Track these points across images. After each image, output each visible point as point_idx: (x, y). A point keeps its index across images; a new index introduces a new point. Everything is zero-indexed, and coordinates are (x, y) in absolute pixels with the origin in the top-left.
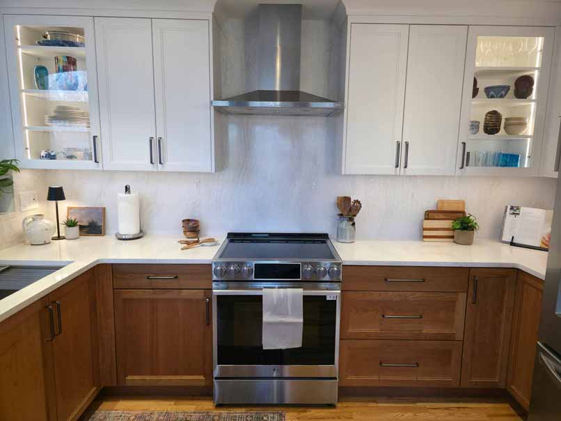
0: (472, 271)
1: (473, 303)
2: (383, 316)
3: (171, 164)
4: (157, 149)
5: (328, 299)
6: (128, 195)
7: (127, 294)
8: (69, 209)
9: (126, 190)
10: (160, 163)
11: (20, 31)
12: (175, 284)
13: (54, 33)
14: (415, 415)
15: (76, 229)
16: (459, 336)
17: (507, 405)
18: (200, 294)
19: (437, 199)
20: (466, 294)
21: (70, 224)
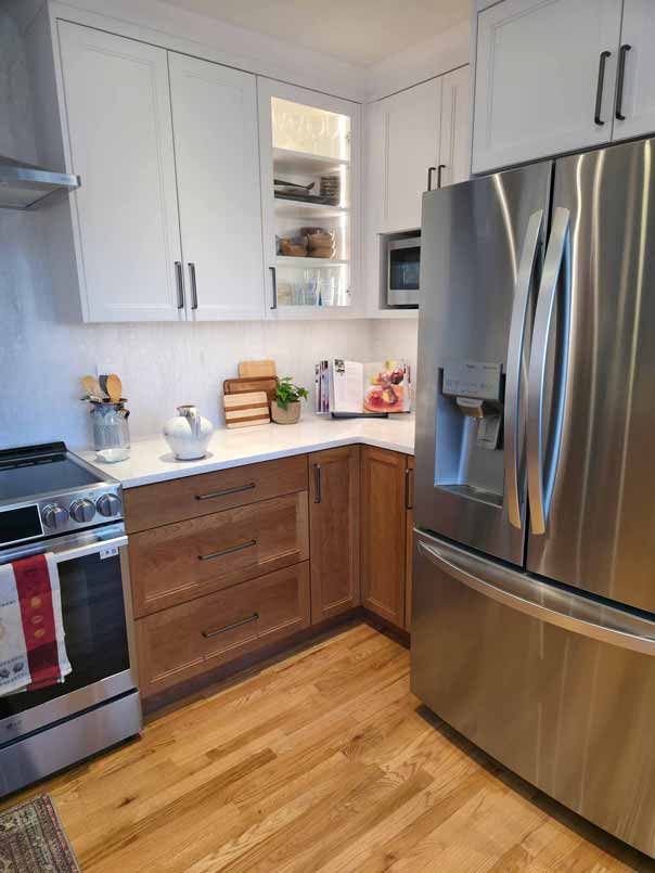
0: (312, 458)
1: (316, 503)
2: (200, 558)
5: (103, 557)
14: (264, 690)
16: (304, 556)
17: (364, 626)
19: (237, 362)
20: (306, 492)
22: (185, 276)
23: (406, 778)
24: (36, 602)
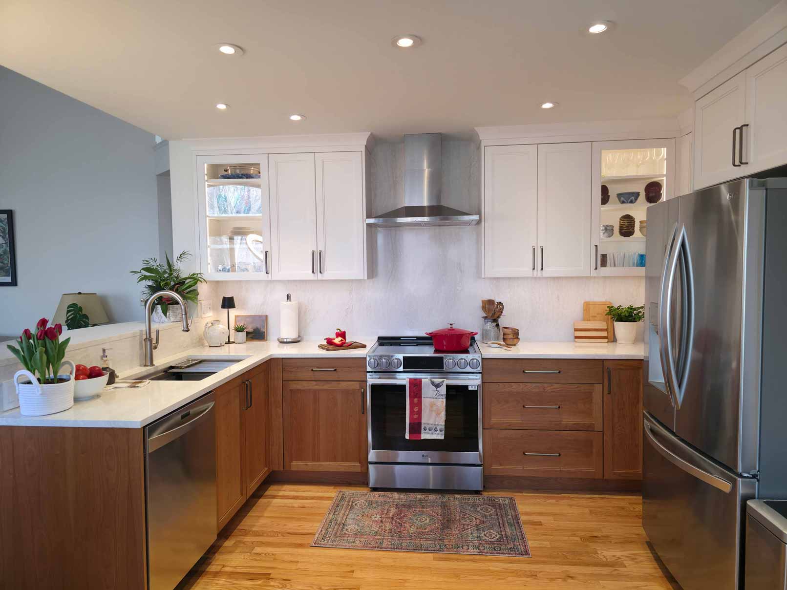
0: (604, 361)
1: (608, 394)
2: (524, 407)
3: (329, 273)
4: (318, 261)
5: (470, 388)
6: (289, 302)
7: (294, 386)
8: (236, 317)
9: (288, 299)
10: (320, 272)
11: (207, 169)
12: (334, 376)
13: (234, 167)
14: (557, 501)
15: (244, 334)
16: (598, 427)
18: (355, 386)
20: (601, 385)
21: (239, 330)
22: (538, 257)
23: (608, 560)
24: (416, 400)
